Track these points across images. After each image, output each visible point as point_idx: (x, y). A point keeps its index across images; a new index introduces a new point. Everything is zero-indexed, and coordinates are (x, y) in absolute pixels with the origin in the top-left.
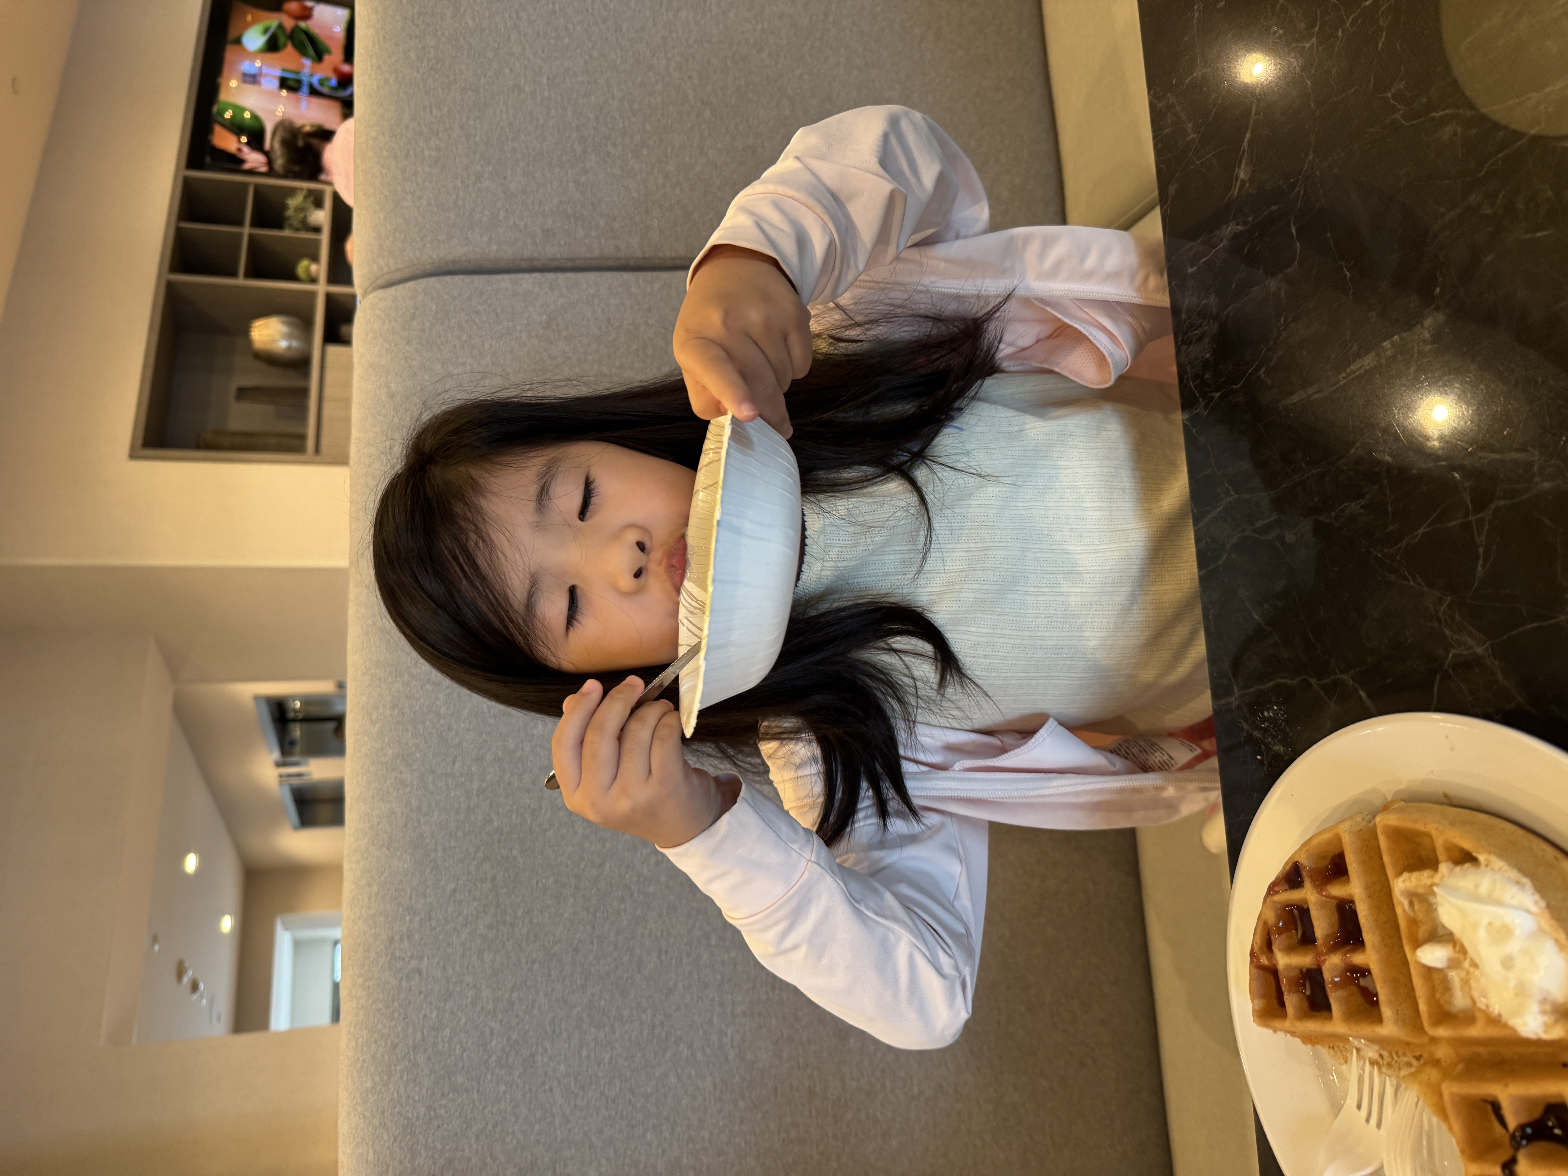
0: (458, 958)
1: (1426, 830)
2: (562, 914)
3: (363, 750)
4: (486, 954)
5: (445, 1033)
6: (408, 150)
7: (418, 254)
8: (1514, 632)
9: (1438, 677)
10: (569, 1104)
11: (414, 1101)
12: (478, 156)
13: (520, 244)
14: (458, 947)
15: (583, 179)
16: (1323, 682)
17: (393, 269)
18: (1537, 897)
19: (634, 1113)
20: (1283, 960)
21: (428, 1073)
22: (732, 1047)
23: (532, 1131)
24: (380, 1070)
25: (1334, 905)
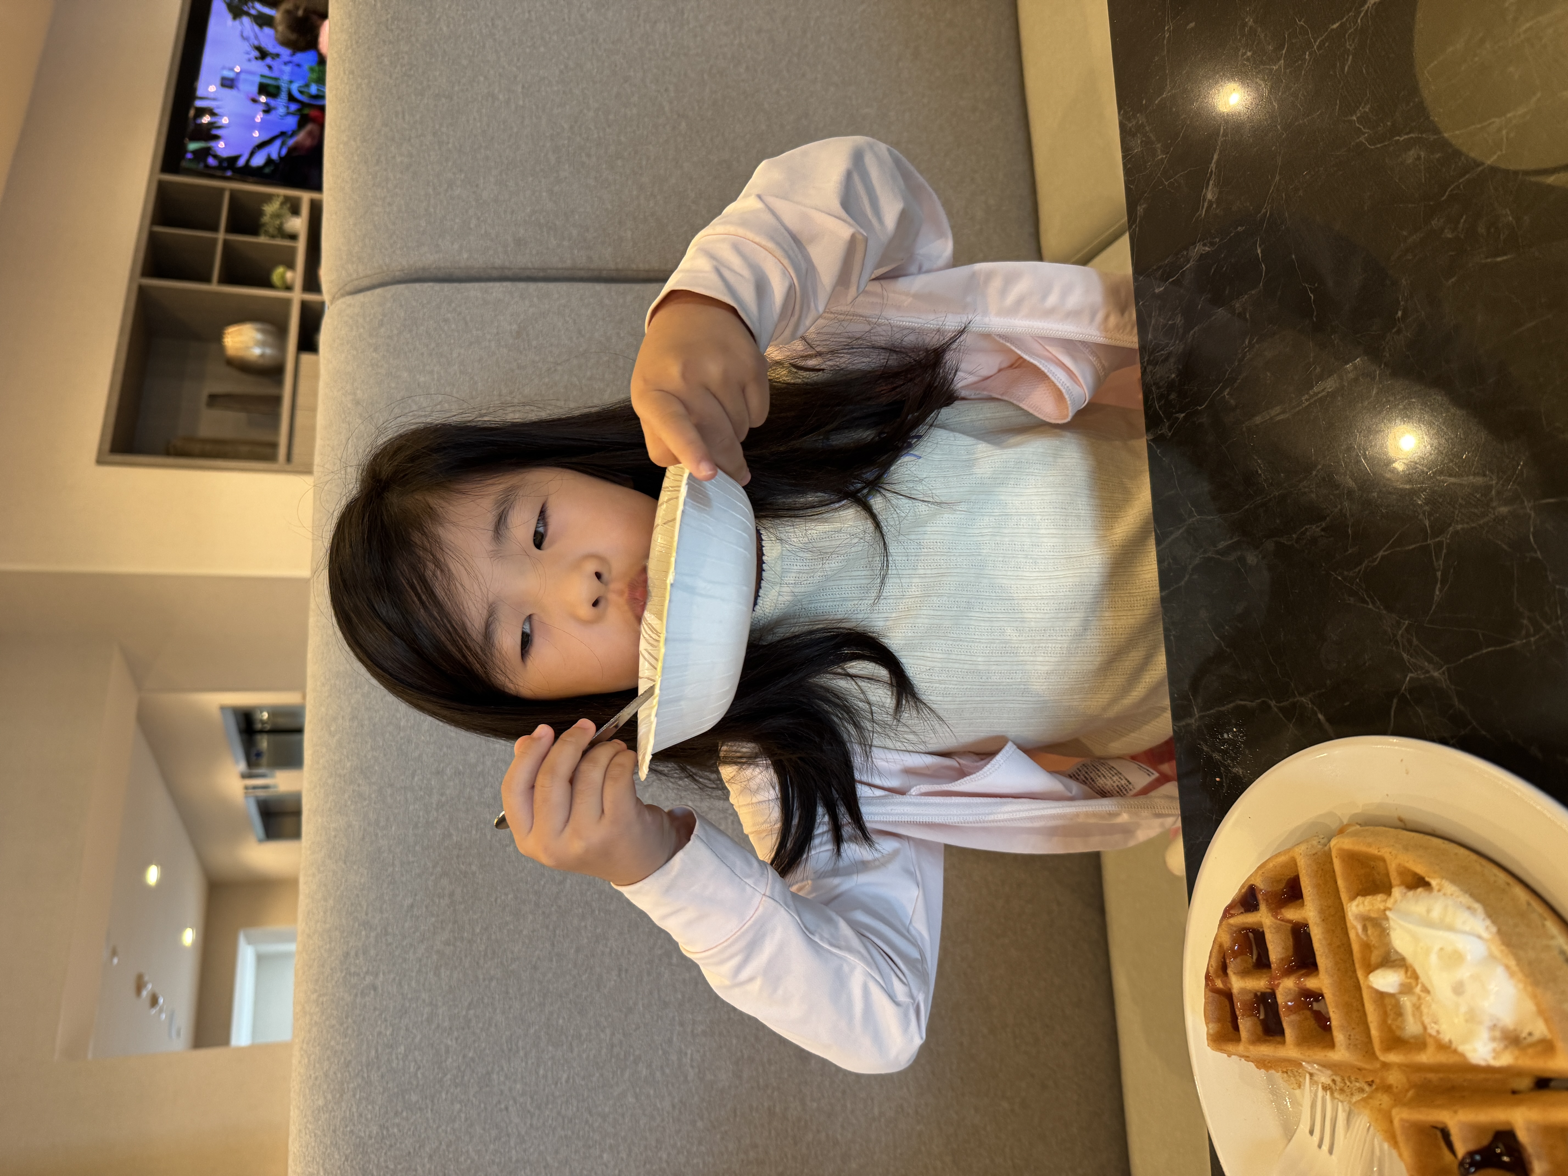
0: (414, 974)
1: (1379, 854)
2: (522, 931)
3: (321, 761)
4: (443, 970)
5: (399, 1050)
6: (380, 156)
7: (387, 260)
8: (1470, 657)
9: (1395, 701)
10: (525, 1124)
11: (367, 1119)
12: (450, 164)
13: (491, 252)
14: (414, 963)
16: (1282, 704)
17: (361, 275)
18: (1488, 922)
19: (591, 1134)
20: (1238, 984)
21: (381, 1090)
23: (486, 1151)
24: (332, 1087)
25: (1289, 928)
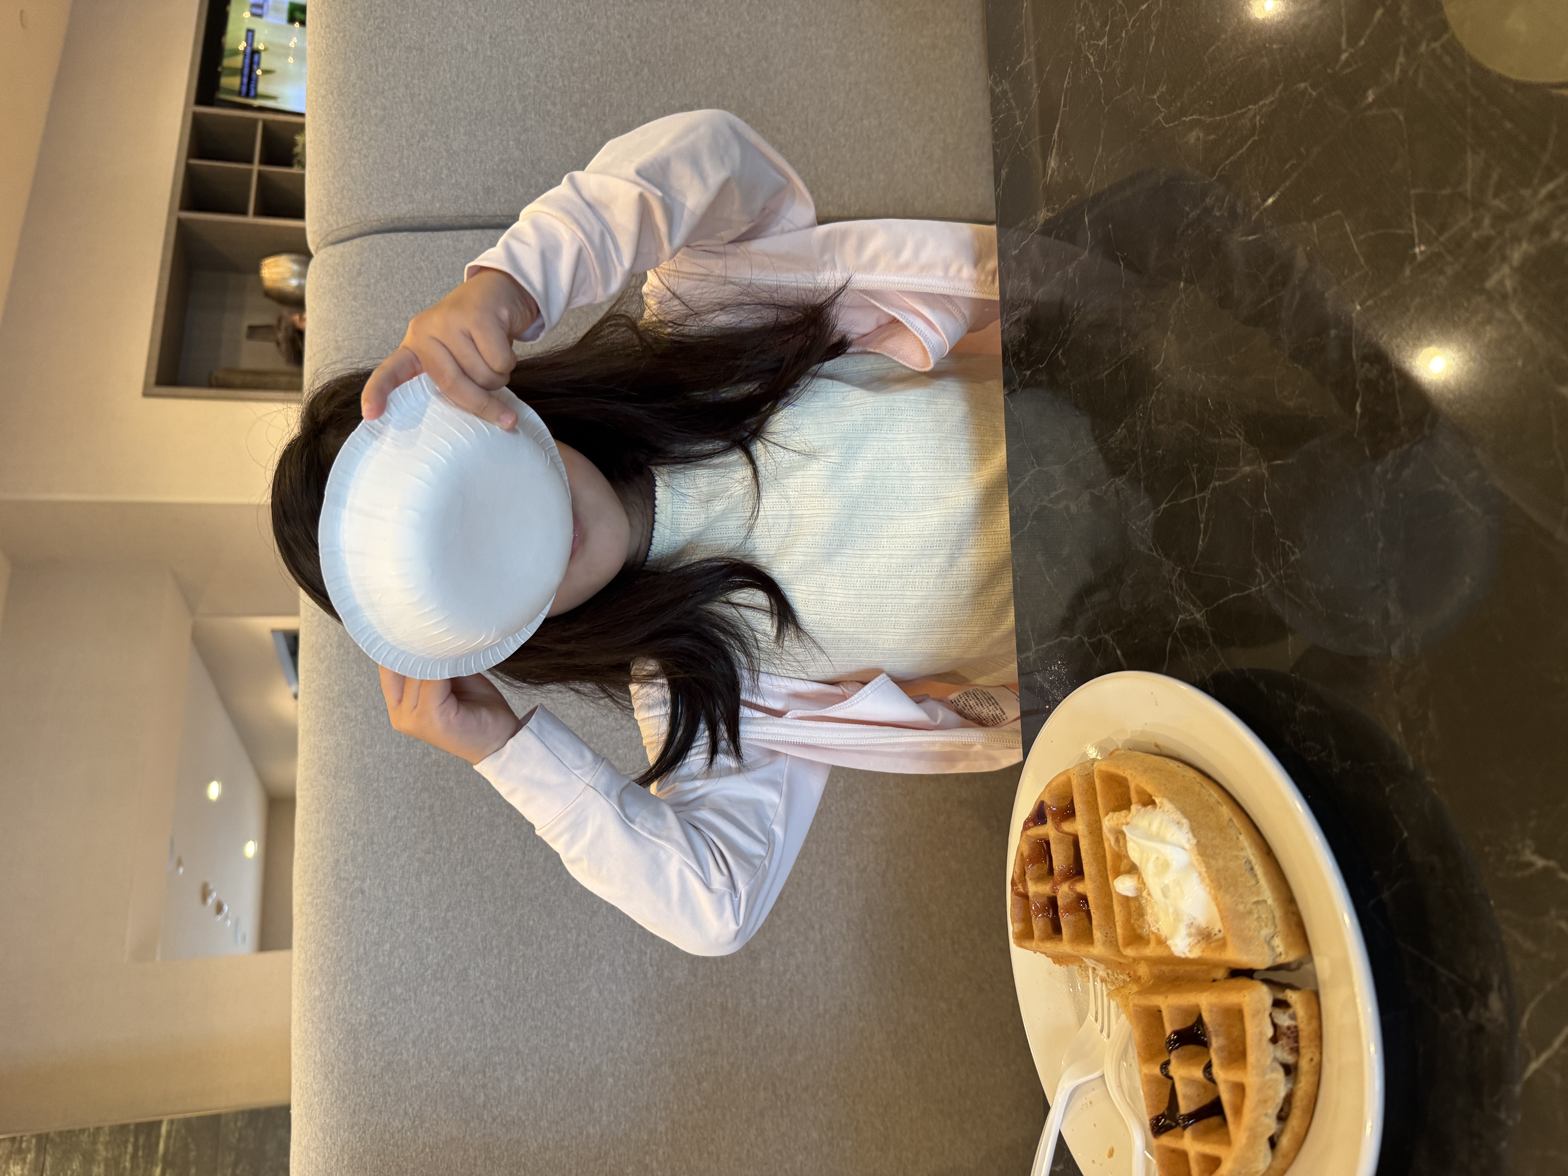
0: (397, 880)
1: (1124, 775)
2: (495, 841)
3: (312, 685)
4: (423, 876)
5: (385, 948)
6: (355, 110)
7: (365, 212)
8: (1221, 601)
9: (1170, 639)
10: (499, 1015)
11: (357, 1009)
12: (422, 115)
13: (462, 201)
14: (397, 869)
15: (523, 138)
16: (1092, 640)
17: (341, 226)
18: (1190, 835)
19: (559, 1025)
20: (1033, 889)
21: (370, 984)
22: (651, 965)
23: (464, 1038)
24: (326, 980)
25: (1071, 840)
